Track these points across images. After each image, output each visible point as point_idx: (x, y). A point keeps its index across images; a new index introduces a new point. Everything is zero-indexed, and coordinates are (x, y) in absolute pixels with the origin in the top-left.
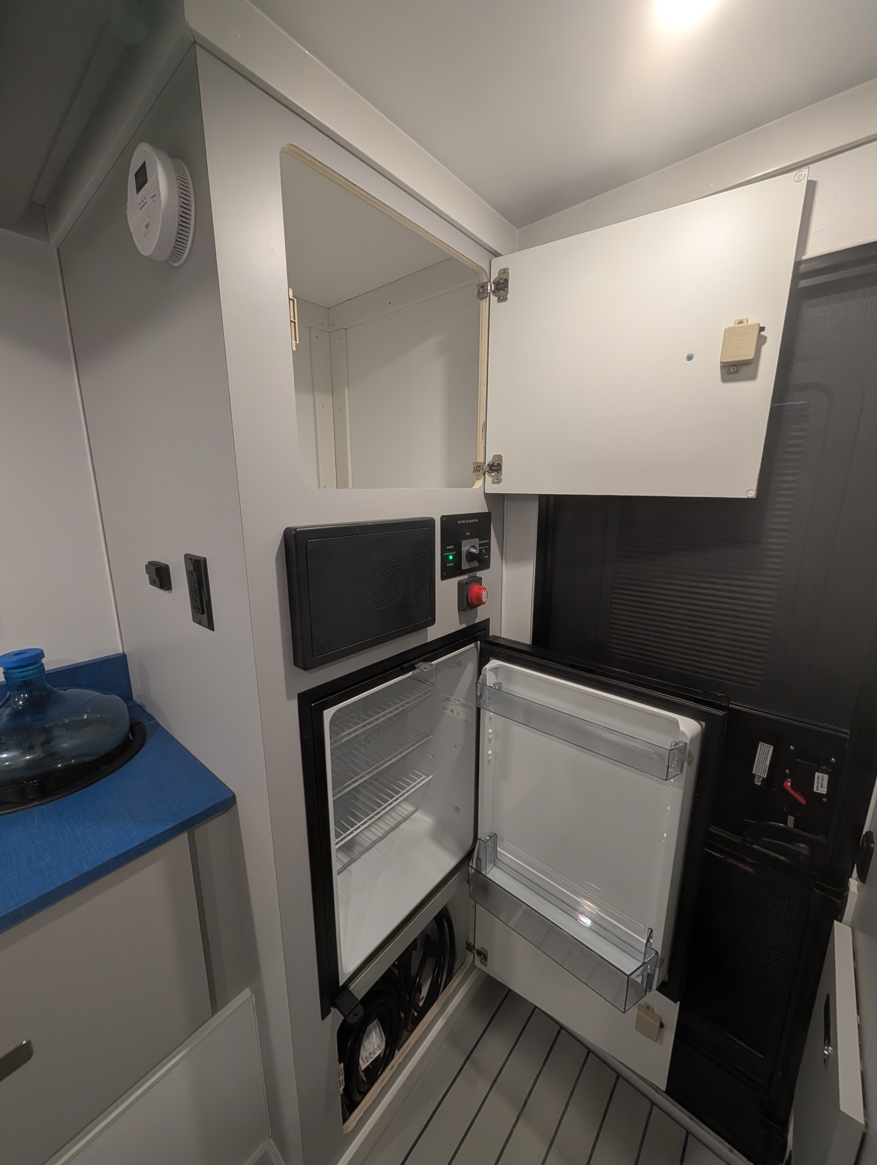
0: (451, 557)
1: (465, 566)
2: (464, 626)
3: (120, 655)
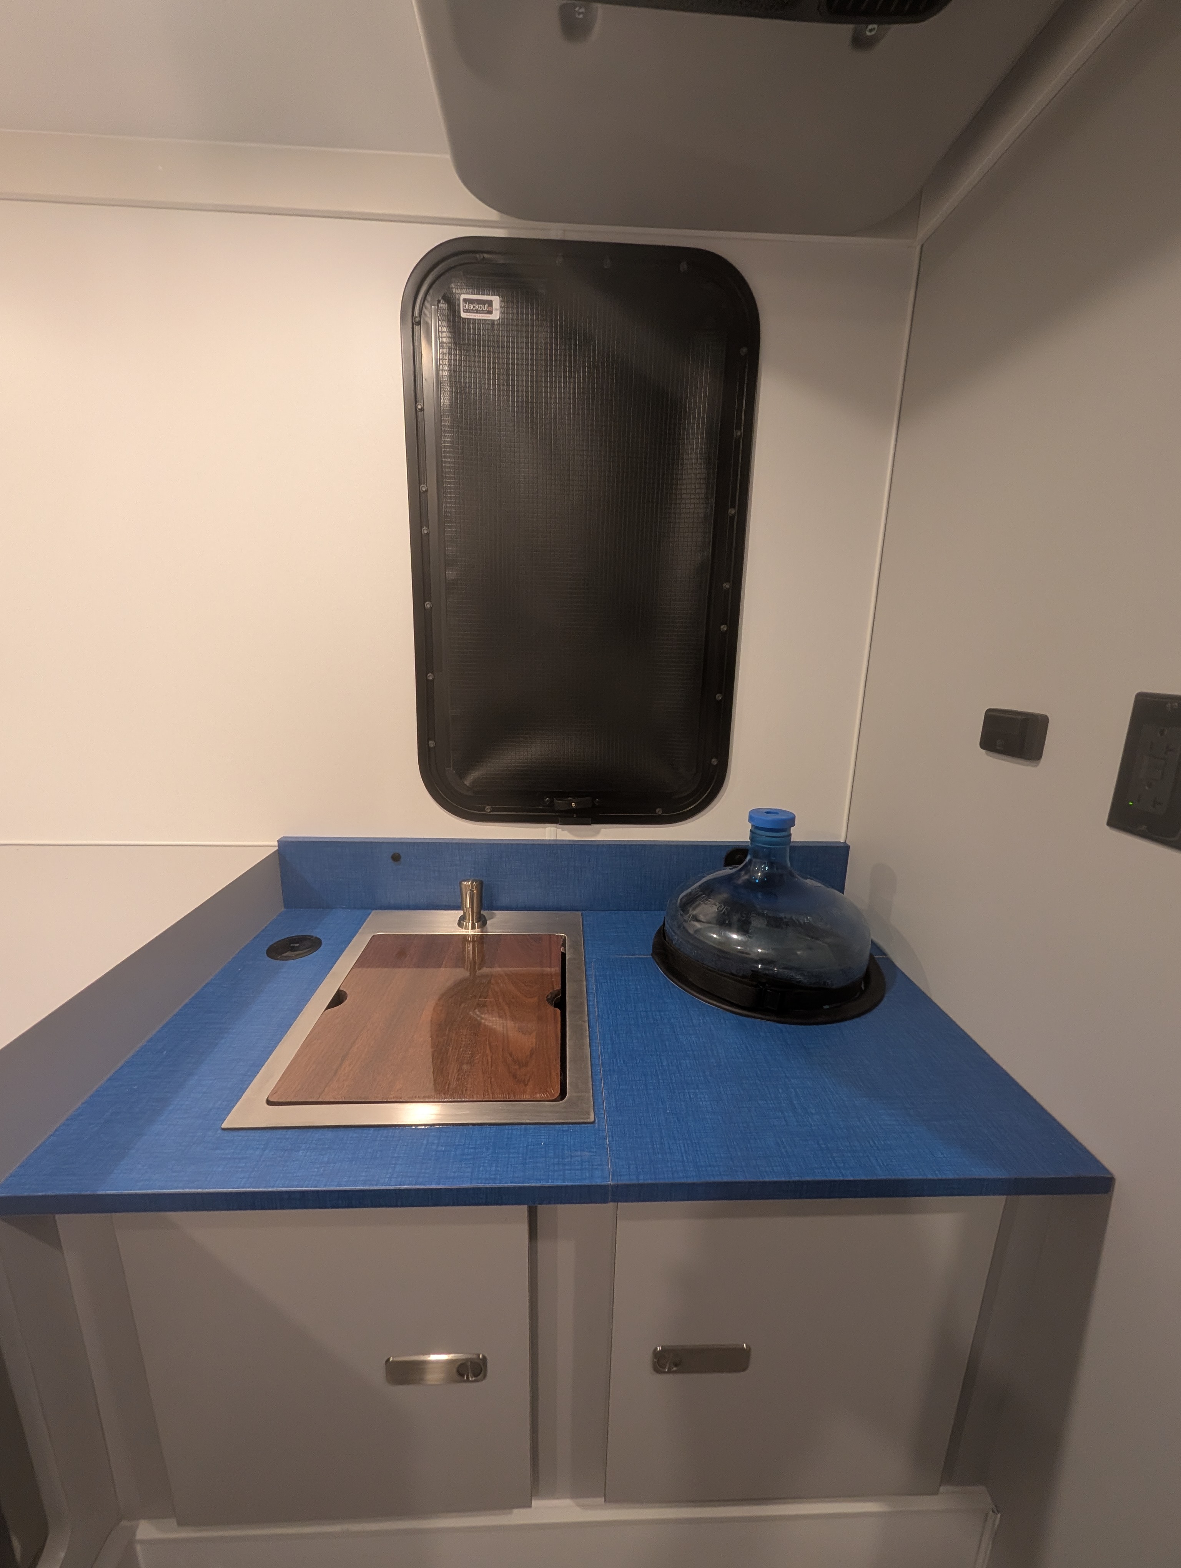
3: (842, 845)
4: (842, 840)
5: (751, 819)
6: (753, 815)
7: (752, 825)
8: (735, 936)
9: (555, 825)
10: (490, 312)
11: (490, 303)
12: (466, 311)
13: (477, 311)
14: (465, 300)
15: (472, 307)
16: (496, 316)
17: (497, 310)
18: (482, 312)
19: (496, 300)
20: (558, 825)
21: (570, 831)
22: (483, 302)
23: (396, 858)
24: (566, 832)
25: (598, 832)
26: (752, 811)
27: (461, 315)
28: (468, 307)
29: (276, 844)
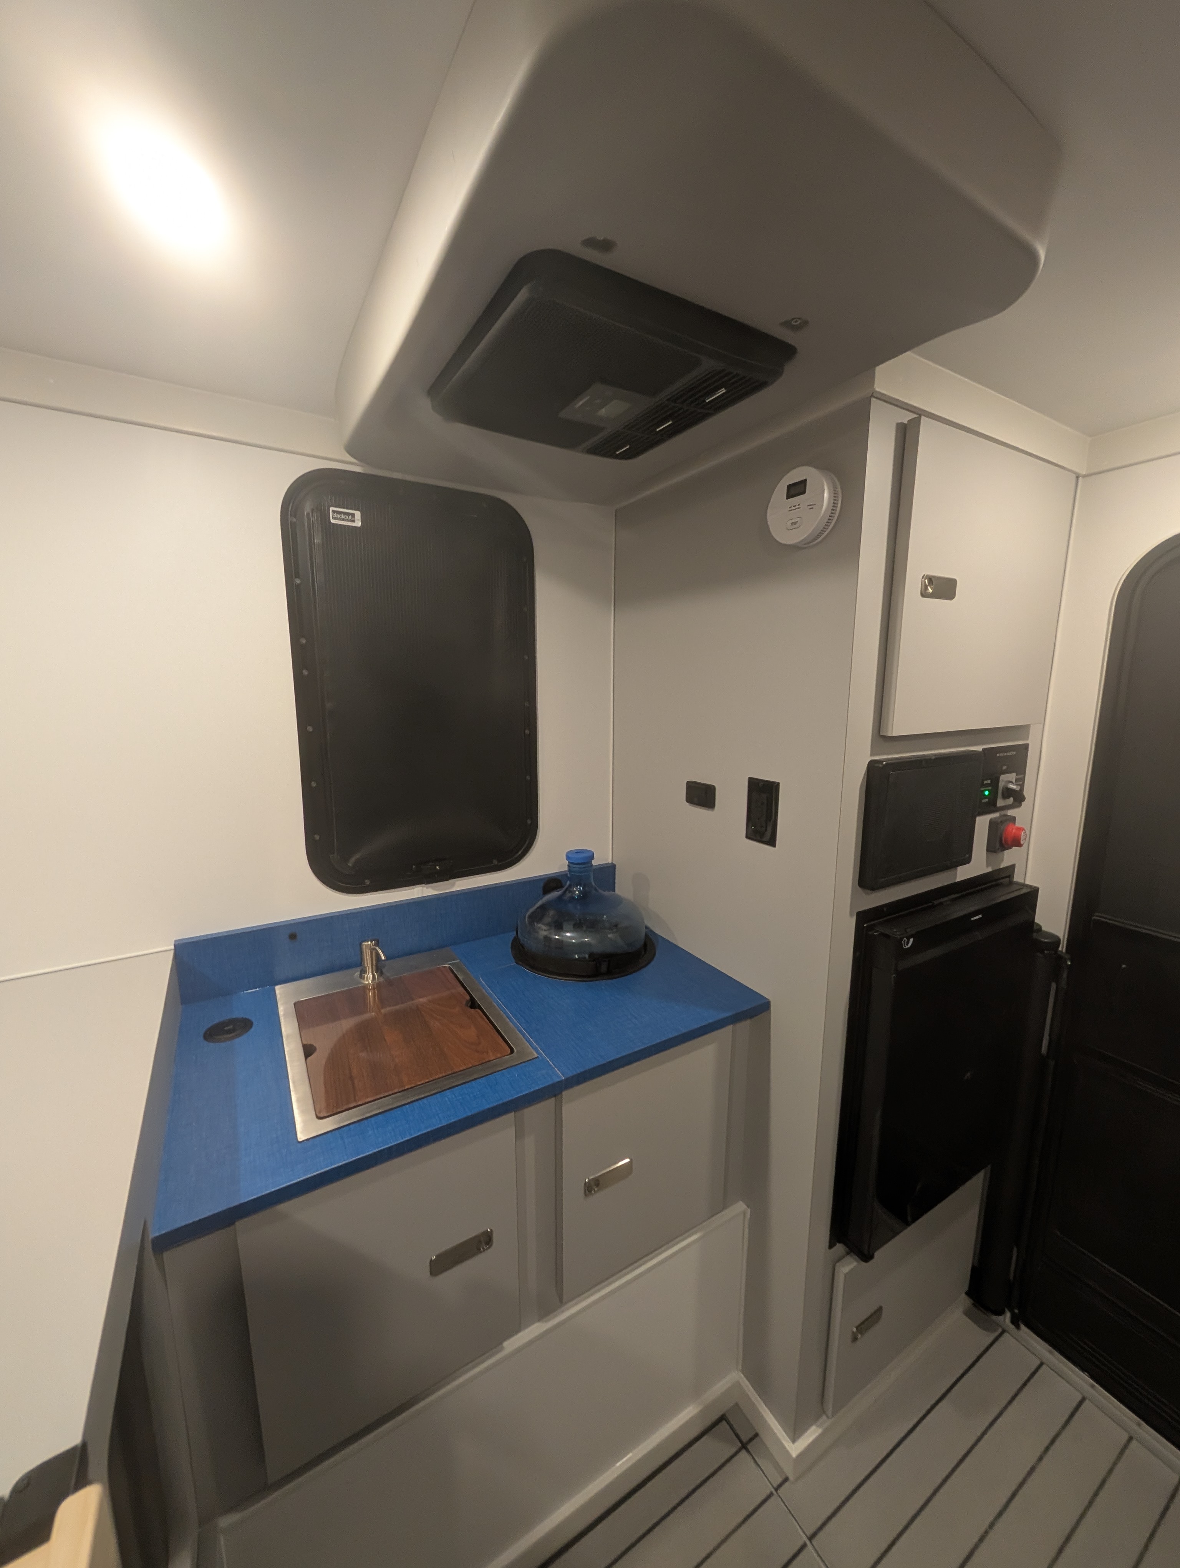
0: (987, 793)
1: (1000, 803)
2: (990, 870)
3: (611, 865)
4: (610, 862)
5: (568, 858)
6: (570, 855)
7: (569, 862)
8: (568, 934)
9: (421, 885)
10: (354, 521)
11: (353, 515)
12: (334, 518)
13: (343, 520)
14: (333, 511)
15: (339, 516)
16: (358, 524)
17: (359, 520)
18: (348, 520)
19: (358, 514)
20: (424, 885)
21: (433, 888)
22: (348, 514)
23: (293, 937)
24: (430, 890)
25: (453, 885)
26: (568, 853)
27: (331, 521)
28: (335, 516)
29: (173, 947)
